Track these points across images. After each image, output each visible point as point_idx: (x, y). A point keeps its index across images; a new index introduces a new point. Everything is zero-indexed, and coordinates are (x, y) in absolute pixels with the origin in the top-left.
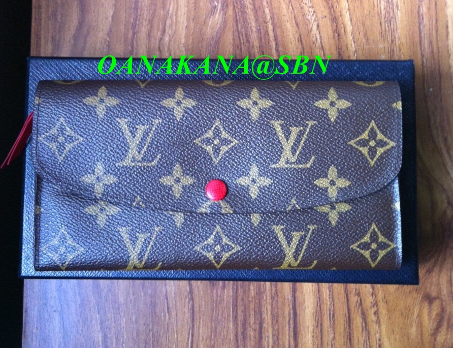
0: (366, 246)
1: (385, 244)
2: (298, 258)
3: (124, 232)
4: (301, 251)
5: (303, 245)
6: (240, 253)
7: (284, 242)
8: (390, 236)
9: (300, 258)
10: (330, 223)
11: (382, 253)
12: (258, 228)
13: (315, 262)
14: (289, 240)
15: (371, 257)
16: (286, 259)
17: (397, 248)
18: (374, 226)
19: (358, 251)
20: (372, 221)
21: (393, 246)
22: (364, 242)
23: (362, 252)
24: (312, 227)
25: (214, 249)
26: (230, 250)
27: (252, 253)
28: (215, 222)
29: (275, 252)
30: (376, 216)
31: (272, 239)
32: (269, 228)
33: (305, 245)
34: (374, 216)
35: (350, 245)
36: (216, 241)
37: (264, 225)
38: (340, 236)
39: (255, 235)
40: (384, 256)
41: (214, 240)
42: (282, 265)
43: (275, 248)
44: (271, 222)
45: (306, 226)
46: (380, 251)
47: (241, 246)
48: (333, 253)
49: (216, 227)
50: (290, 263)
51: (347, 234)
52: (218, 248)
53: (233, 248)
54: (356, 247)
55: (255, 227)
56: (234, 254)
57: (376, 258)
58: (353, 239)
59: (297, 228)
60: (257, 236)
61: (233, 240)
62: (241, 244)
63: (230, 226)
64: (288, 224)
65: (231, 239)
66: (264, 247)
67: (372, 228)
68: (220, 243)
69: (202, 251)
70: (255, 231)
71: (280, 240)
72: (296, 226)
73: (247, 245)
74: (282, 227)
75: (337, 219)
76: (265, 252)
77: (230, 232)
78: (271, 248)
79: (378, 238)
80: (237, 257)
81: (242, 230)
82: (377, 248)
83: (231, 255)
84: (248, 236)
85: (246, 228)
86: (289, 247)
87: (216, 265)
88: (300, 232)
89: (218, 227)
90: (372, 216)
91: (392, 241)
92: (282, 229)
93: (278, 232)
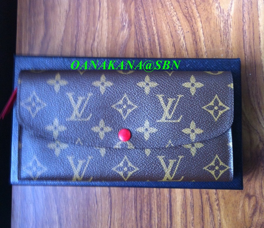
0: (212, 168)
1: (223, 166)
2: (172, 175)
3: (70, 159)
4: (174, 171)
5: (175, 167)
6: (138, 172)
7: (164, 166)
8: (226, 162)
9: (174, 175)
10: (191, 154)
11: (222, 172)
12: (149, 158)
13: (183, 177)
14: (167, 164)
15: (215, 174)
16: (166, 175)
17: (230, 169)
18: (217, 156)
19: (208, 171)
20: (216, 153)
21: (228, 168)
22: (211, 166)
23: (210, 171)
24: (180, 157)
25: (123, 169)
26: (133, 170)
27: (145, 172)
28: (124, 154)
29: (159, 171)
30: (218, 150)
31: (157, 164)
32: (155, 157)
33: (177, 167)
34: (217, 150)
35: (203, 168)
36: (124, 165)
37: (152, 155)
38: (197, 162)
39: (147, 161)
40: (223, 173)
41: (123, 165)
42: (163, 179)
43: (159, 169)
44: (157, 154)
45: (177, 156)
46: (220, 171)
47: (139, 168)
48: (193, 172)
49: (124, 156)
50: (168, 178)
51: (201, 161)
52: (126, 169)
53: (135, 169)
54: (207, 168)
55: (147, 157)
56: (135, 172)
57: (218, 175)
58: (205, 164)
59: (172, 158)
60: (149, 162)
61: (135, 164)
62: (139, 167)
63: (133, 156)
64: (166, 155)
65: (133, 164)
66: (152, 168)
67: (216, 157)
68: (127, 166)
69: (116, 171)
70: (148, 159)
71: (162, 164)
72: (171, 156)
73: (143, 167)
74: (163, 157)
75: (195, 152)
76: (153, 171)
77: (133, 160)
78: (157, 169)
79: (220, 163)
80: (137, 174)
81: (140, 159)
82: (219, 169)
83: (133, 173)
84: (143, 162)
85: (142, 157)
86: (167, 168)
87: (124, 179)
88: (174, 160)
89: (126, 157)
90: (216, 150)
91: (227, 165)
92: (163, 158)
93: (161, 160)
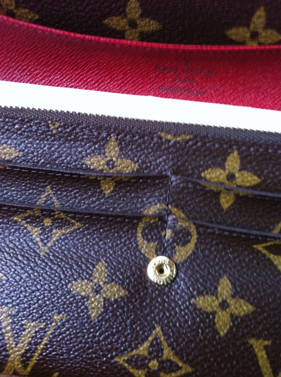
12: (225, 341)
25: (147, 365)
26: (174, 371)
28: (154, 320)
31: (247, 362)
32: (243, 342)
36: (150, 353)
39: (219, 351)
41: (148, 351)
44: (248, 332)
52: (154, 364)
53: (180, 368)
60: (223, 354)
61: (182, 355)
62: (194, 363)
63: (178, 331)
64: (275, 339)
65: (177, 353)
68: (157, 357)
69: (126, 365)
70: (220, 344)
73: (203, 366)
74: (266, 343)
77: (177, 340)
84: (207, 350)
85: (205, 338)
89: (158, 329)
92: (266, 346)
93: (259, 351)
